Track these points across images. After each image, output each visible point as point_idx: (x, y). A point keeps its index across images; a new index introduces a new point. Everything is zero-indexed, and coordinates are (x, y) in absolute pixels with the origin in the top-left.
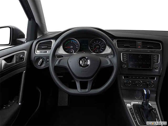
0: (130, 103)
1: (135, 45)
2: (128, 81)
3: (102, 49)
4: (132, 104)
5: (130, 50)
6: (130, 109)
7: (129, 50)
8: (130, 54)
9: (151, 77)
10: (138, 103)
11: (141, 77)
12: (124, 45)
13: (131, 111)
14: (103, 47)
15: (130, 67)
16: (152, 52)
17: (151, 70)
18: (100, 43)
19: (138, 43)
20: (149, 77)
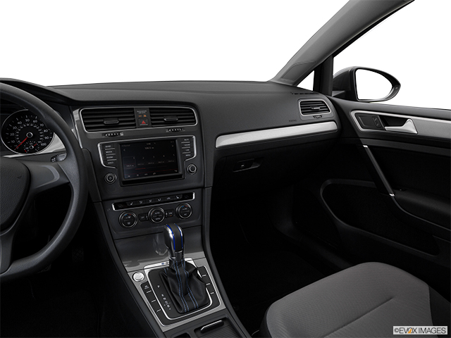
0: (142, 270)
1: (133, 119)
2: (128, 215)
3: (46, 138)
4: (147, 272)
5: (122, 134)
6: (143, 286)
7: (119, 133)
8: (121, 144)
9: (184, 195)
10: (160, 264)
11: (159, 198)
12: (102, 123)
13: (145, 291)
14: (46, 134)
15: (128, 177)
16: (175, 132)
17: (180, 176)
18: (38, 124)
19: (140, 112)
20: (178, 196)
